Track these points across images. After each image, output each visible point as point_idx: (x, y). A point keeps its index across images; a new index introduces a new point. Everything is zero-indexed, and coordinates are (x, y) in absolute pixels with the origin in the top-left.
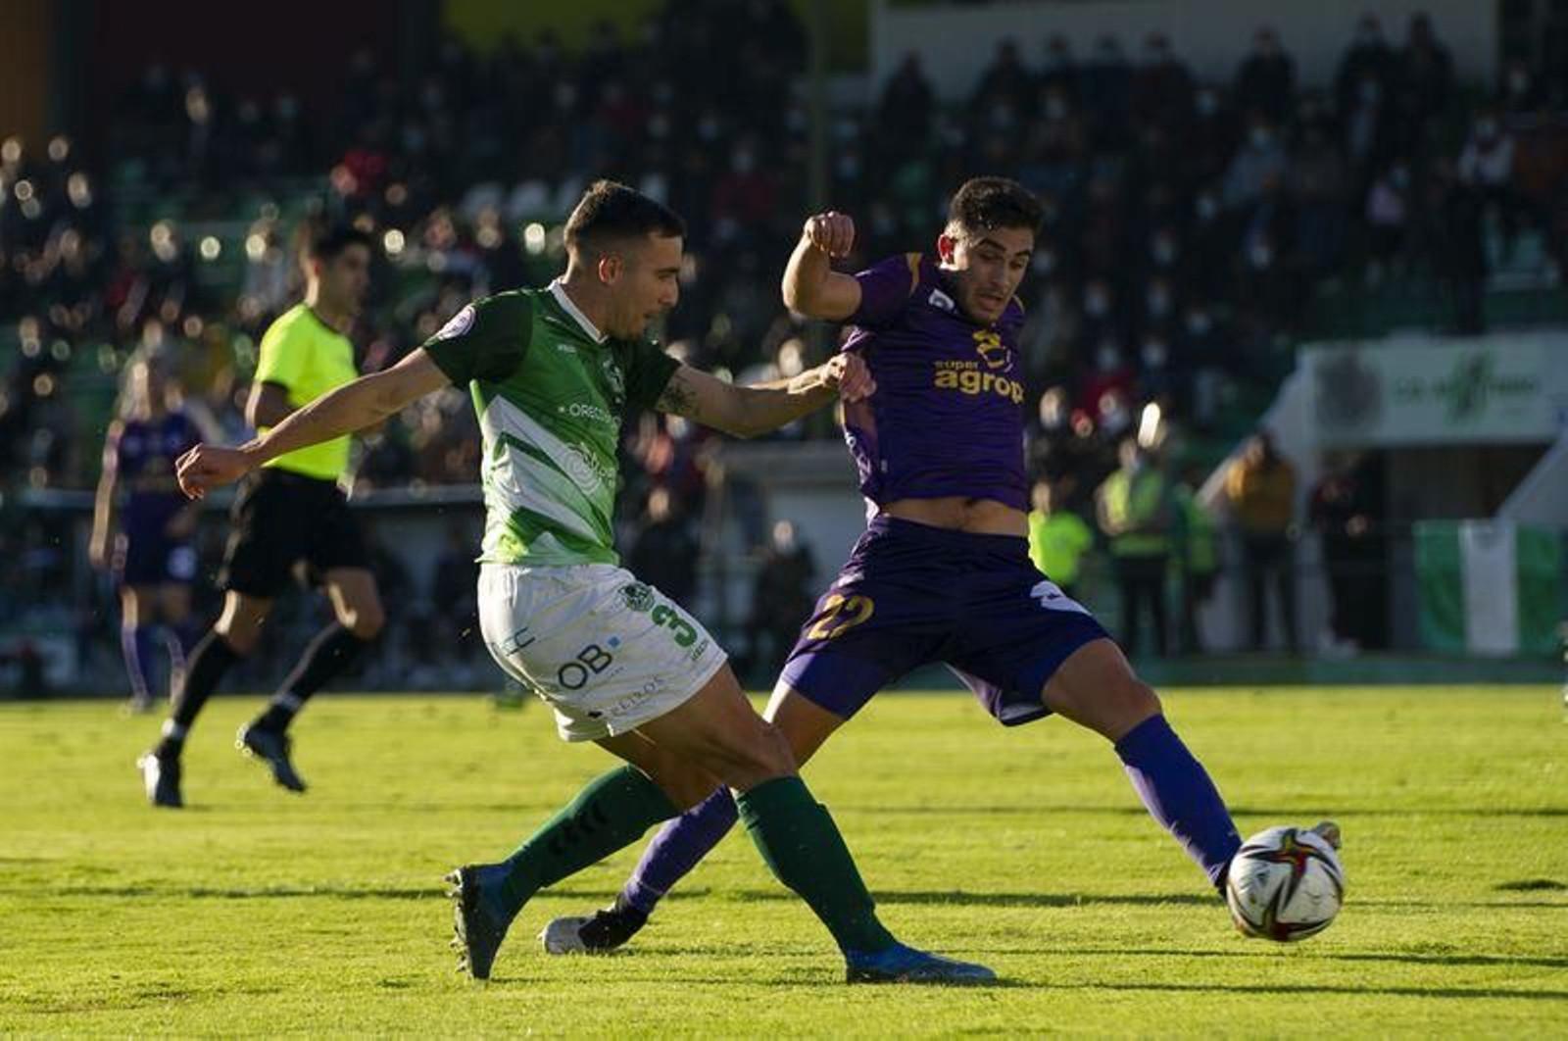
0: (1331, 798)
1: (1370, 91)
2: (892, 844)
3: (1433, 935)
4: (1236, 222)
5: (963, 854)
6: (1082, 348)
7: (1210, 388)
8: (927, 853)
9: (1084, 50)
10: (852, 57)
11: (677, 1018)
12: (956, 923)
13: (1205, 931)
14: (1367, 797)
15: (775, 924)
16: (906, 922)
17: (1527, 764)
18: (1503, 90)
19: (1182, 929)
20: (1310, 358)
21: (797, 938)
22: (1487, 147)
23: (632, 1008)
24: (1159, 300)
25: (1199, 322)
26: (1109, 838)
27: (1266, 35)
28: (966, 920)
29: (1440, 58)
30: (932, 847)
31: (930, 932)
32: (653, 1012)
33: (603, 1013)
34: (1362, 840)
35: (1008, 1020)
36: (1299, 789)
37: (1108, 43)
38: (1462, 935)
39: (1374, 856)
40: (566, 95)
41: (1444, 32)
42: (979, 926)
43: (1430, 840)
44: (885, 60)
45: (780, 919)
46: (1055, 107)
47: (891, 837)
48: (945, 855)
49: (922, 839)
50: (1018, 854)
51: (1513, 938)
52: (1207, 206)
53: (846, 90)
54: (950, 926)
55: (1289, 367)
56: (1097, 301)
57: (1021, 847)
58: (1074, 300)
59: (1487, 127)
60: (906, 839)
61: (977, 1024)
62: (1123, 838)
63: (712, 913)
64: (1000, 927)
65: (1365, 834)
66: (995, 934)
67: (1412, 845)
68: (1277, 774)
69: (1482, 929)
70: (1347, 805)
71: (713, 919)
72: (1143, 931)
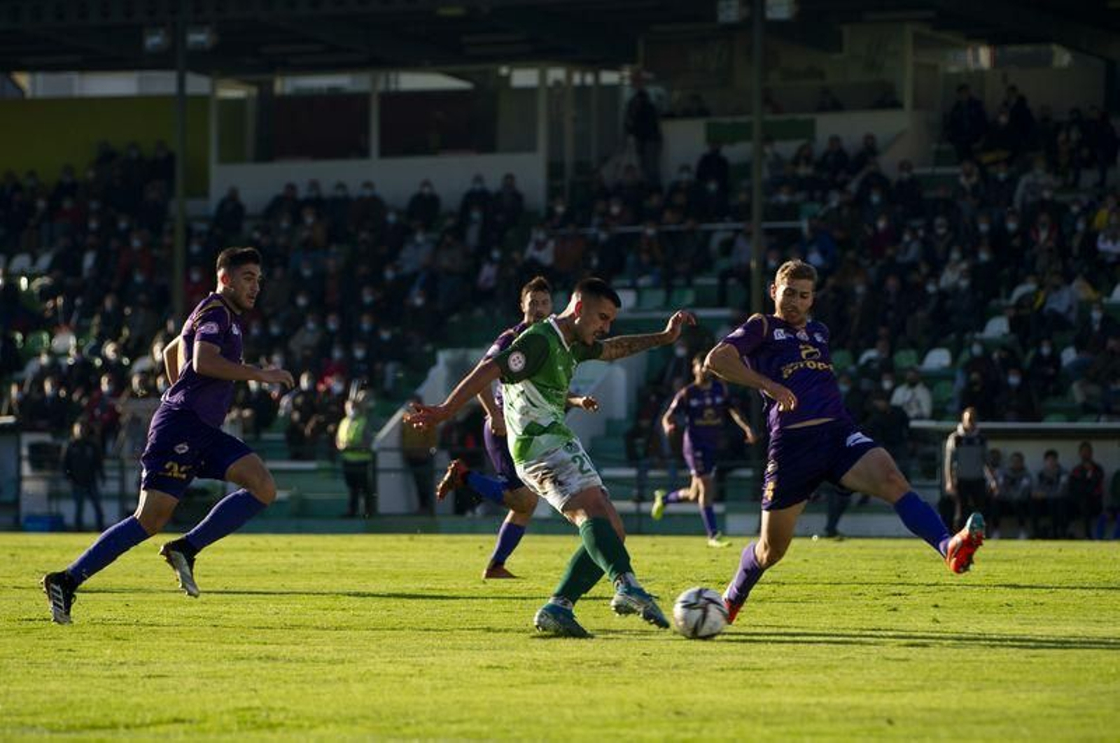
0: (447, 590)
1: (476, 215)
2: (207, 611)
3: (495, 661)
4: (405, 283)
5: (246, 617)
6: (323, 349)
7: (392, 372)
8: (226, 616)
9: (327, 190)
10: (199, 188)
11: (82, 701)
12: (240, 652)
13: (373, 657)
14: (466, 589)
15: (140, 652)
16: (211, 652)
17: (551, 574)
18: (551, 213)
19: (362, 657)
20: (443, 356)
21: (152, 659)
22: (540, 246)
23: (57, 695)
24: (366, 324)
25: (385, 335)
26: (325, 609)
27: (426, 183)
28: (245, 651)
29: (518, 197)
30: (228, 613)
31: (225, 657)
32: (69, 697)
33: (43, 697)
34: (461, 611)
35: (263, 704)
36: (429, 585)
37: (341, 186)
38: (510, 661)
39: (467, 620)
40: (41, 204)
41: (521, 185)
42: (252, 654)
43: (498, 612)
44: (217, 191)
45: (144, 649)
46: (309, 220)
47: (206, 608)
48: (235, 617)
49: (223, 609)
50: (276, 617)
51: (538, 663)
52: (389, 274)
53: (194, 207)
54: (235, 653)
55: (433, 362)
56: (332, 325)
57: (277, 613)
58: (322, 323)
59: (540, 235)
60: (215, 608)
61: (246, 705)
62: (333, 610)
63: (106, 646)
64: (262, 655)
65: (463, 608)
66: (260, 658)
67: (487, 615)
68: (418, 577)
69: (522, 658)
70: (455, 594)
71: (106, 649)
72: (340, 657)
